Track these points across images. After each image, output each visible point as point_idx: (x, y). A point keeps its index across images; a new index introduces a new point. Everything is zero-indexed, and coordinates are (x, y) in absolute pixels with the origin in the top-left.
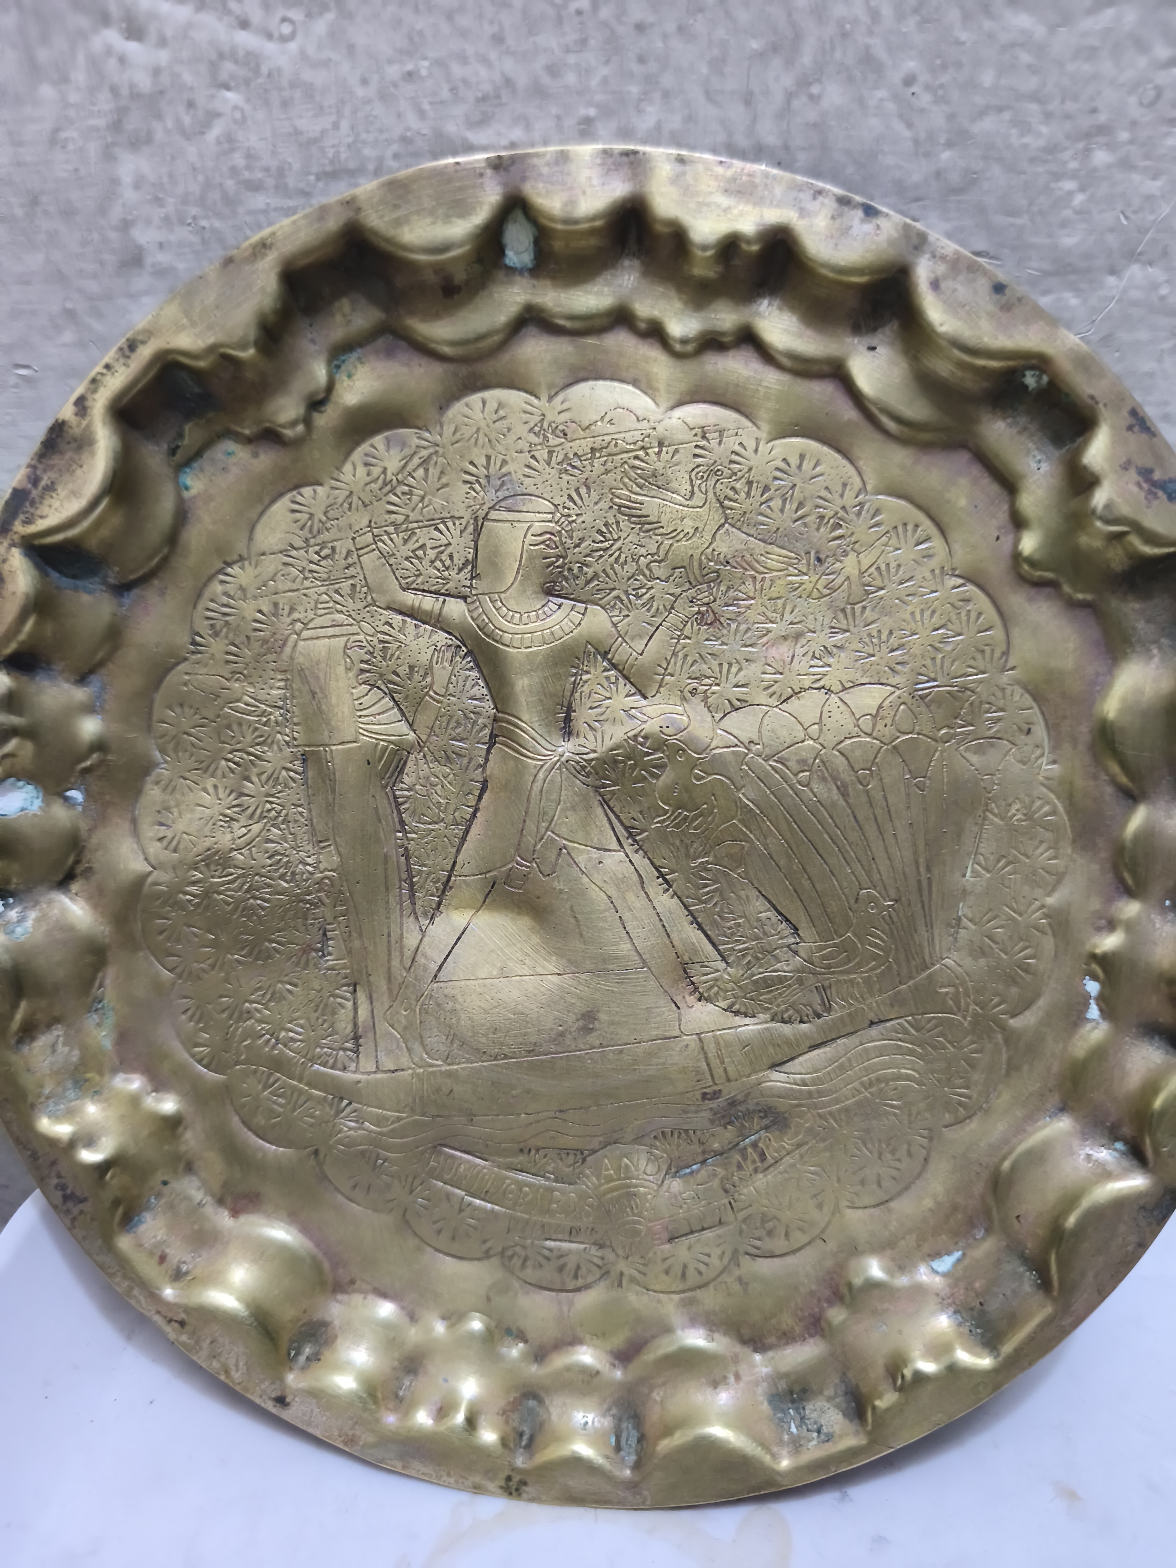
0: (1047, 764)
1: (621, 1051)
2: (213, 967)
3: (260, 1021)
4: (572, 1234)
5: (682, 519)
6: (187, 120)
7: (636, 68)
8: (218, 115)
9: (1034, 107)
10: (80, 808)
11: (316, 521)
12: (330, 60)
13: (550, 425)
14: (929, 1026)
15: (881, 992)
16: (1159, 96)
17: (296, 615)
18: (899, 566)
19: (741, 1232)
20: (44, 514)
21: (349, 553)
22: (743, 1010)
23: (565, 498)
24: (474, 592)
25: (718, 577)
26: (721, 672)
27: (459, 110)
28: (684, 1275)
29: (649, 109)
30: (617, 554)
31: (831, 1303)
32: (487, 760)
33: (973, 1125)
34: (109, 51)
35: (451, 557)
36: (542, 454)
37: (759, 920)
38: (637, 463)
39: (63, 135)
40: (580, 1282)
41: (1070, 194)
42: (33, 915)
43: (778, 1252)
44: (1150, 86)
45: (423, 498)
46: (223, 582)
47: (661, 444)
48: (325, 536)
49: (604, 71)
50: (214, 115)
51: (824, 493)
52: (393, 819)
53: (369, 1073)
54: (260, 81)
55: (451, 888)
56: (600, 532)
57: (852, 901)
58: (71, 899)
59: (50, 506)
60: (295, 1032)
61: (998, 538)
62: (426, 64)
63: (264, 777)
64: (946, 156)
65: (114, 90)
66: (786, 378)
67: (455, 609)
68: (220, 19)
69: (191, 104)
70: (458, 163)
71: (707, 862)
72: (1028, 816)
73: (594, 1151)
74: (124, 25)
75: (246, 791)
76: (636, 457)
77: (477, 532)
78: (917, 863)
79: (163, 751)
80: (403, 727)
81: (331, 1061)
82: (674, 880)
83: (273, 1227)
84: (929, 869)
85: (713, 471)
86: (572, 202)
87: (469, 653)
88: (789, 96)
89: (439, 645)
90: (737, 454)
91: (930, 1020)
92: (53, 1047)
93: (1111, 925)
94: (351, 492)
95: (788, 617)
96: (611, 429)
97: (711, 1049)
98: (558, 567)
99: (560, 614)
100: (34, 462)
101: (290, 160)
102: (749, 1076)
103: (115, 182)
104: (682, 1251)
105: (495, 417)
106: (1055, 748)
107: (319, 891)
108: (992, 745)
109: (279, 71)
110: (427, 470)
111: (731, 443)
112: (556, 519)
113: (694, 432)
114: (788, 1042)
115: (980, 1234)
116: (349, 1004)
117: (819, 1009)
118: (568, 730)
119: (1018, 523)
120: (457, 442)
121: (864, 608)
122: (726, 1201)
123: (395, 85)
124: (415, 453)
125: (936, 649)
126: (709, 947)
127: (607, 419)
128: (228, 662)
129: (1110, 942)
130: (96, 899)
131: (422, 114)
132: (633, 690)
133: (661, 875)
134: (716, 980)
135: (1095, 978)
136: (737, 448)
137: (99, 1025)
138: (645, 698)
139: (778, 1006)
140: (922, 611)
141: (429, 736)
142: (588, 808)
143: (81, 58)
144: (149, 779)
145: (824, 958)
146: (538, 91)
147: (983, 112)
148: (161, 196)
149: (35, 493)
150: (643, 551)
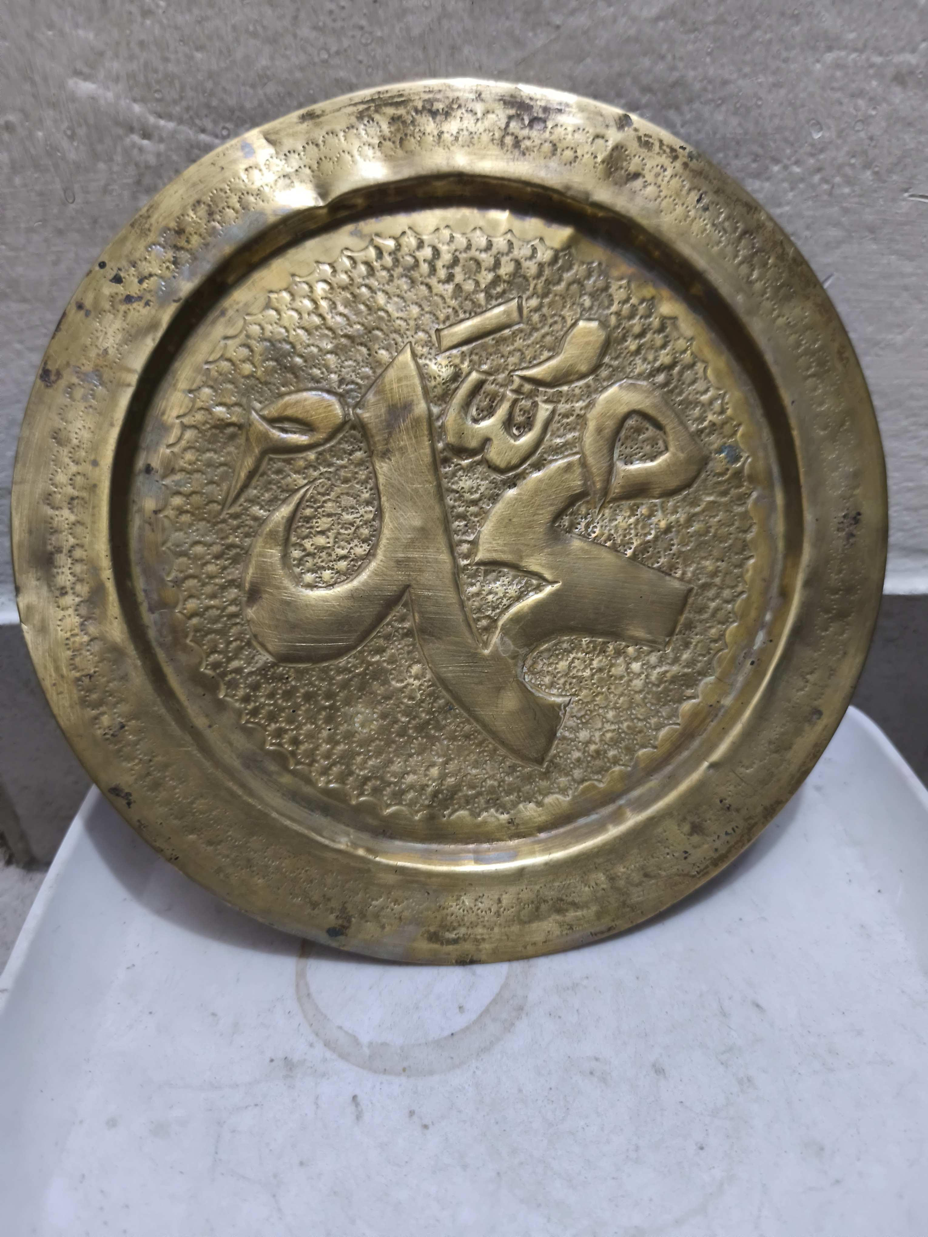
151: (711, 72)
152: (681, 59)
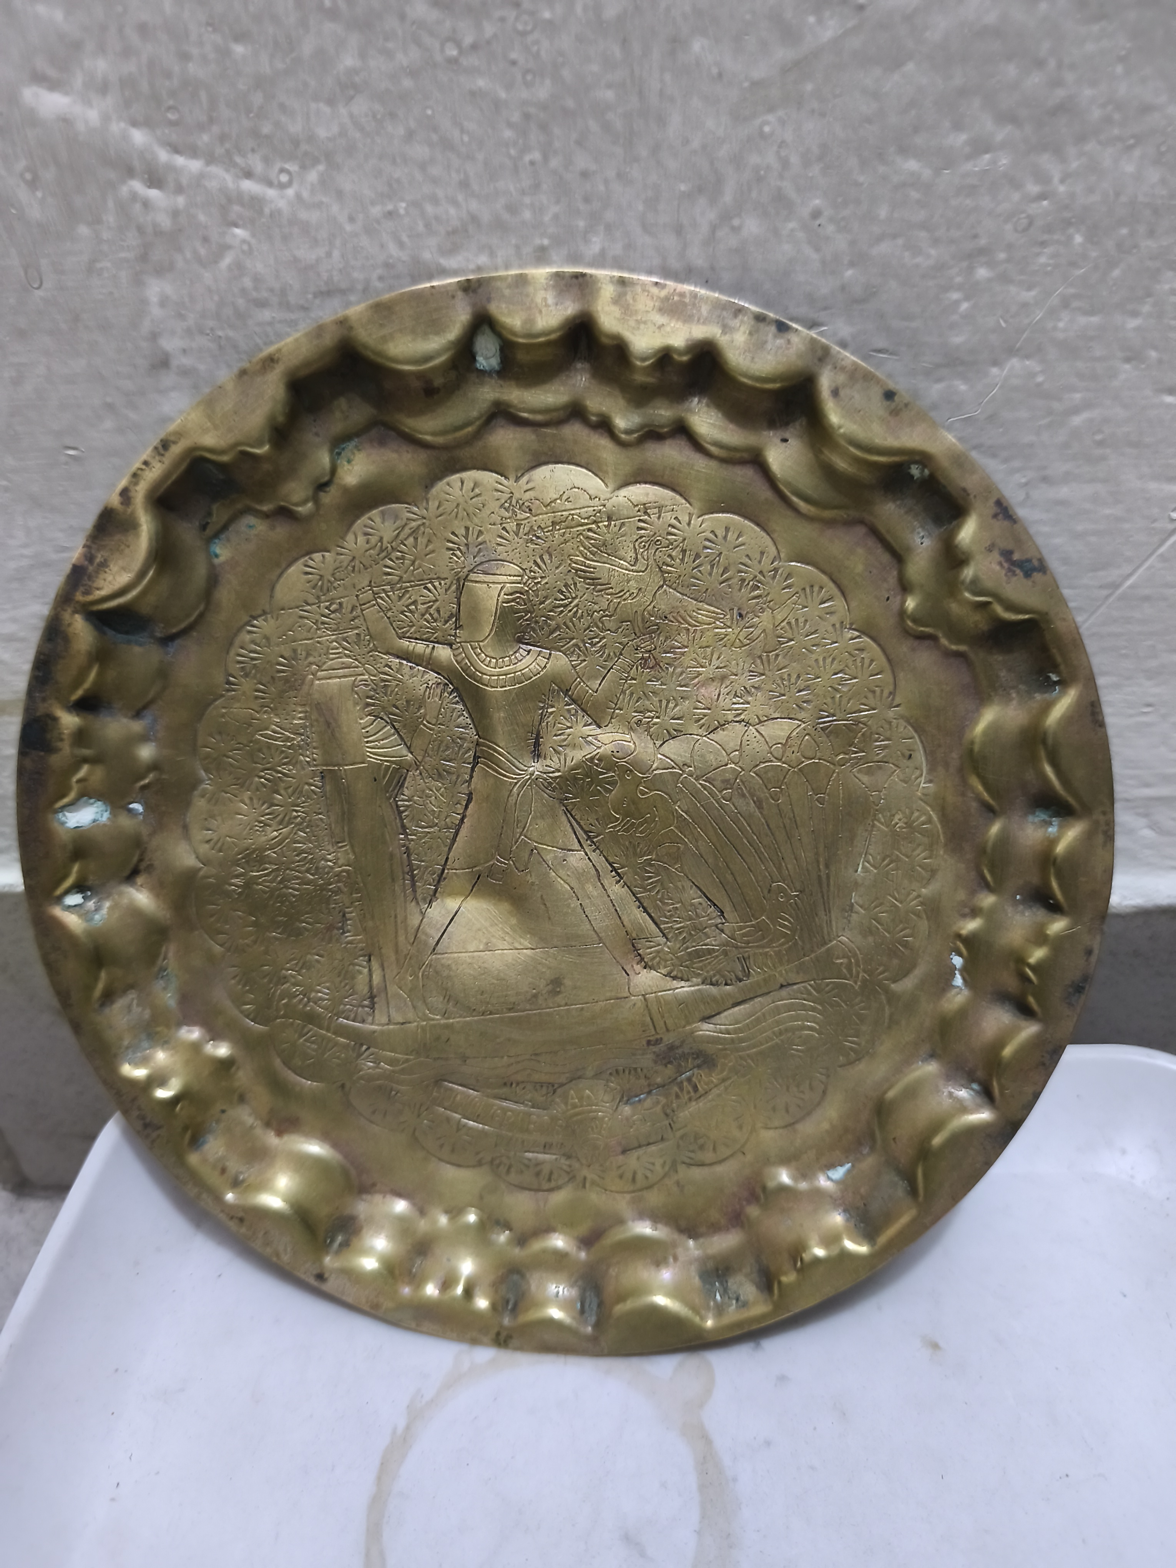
0: (924, 783)
1: (582, 1009)
2: (255, 942)
3: (295, 985)
4: (546, 1148)
5: (628, 581)
6: (203, 252)
7: (582, 206)
8: (228, 247)
9: (923, 234)
10: (141, 817)
11: (326, 581)
12: (322, 203)
13: (517, 502)
14: (827, 989)
15: (789, 962)
16: (1030, 224)
17: (311, 659)
18: (806, 621)
19: (678, 1146)
20: (101, 586)
21: (353, 608)
22: (679, 975)
23: (531, 564)
24: (458, 640)
25: (659, 629)
26: (661, 707)
27: (433, 242)
28: (634, 1180)
29: (594, 239)
30: (575, 609)
31: (749, 1202)
32: (471, 777)
33: (861, 1066)
34: (134, 197)
35: (438, 611)
36: (512, 526)
37: (692, 905)
38: (591, 534)
39: (99, 265)
40: (553, 1184)
41: (957, 303)
42: (107, 904)
43: (708, 1162)
44: (1023, 215)
45: (413, 564)
46: (250, 632)
47: (610, 519)
48: (333, 593)
49: (555, 209)
50: (225, 248)
51: (746, 560)
52: (396, 824)
53: (383, 1025)
54: (263, 220)
55: (445, 879)
56: (562, 592)
57: (766, 892)
58: (137, 890)
59: (105, 580)
60: (323, 993)
61: (888, 599)
62: (404, 205)
63: (290, 790)
64: (849, 273)
65: (140, 229)
66: (713, 464)
67: (444, 653)
68: (227, 171)
69: (206, 240)
70: (433, 287)
71: (651, 860)
72: (909, 825)
73: (562, 1085)
74: (146, 176)
75: (276, 802)
76: (590, 530)
77: (460, 590)
78: (818, 862)
79: (207, 771)
80: (402, 749)
81: (352, 1016)
82: (625, 873)
83: (310, 1144)
84: (827, 866)
85: (653, 542)
86: (530, 321)
87: (456, 689)
88: (714, 229)
89: (430, 683)
90: (673, 527)
91: (828, 984)
92: (129, 1008)
93: (975, 912)
94: (354, 558)
95: (715, 663)
96: (568, 505)
97: (654, 1009)
98: (527, 620)
99: (528, 659)
100: (88, 543)
101: (291, 282)
102: (684, 1027)
103: (144, 302)
104: (633, 1161)
105: (472, 494)
106: (932, 769)
107: (338, 882)
108: (880, 768)
109: (279, 212)
110: (416, 539)
111: (668, 517)
112: (524, 580)
113: (637, 509)
114: (714, 999)
115: (866, 1151)
116: (366, 971)
117: (740, 974)
118: (537, 754)
119: (905, 587)
120: (440, 516)
121: (777, 656)
122: (667, 1122)
123: (378, 222)
124: (406, 524)
125: (836, 690)
126: (653, 926)
127: (564, 497)
128: (257, 697)
129: (971, 926)
130: (158, 889)
131: (401, 245)
132: (590, 721)
133: (614, 869)
134: (658, 952)
135: (960, 954)
136: (674, 522)
137: (165, 989)
138: (600, 727)
139: (708, 972)
140: (824, 659)
141: (424, 757)
142: (554, 817)
143: (110, 204)
144: (196, 793)
145: (744, 935)
146: (499, 226)
147: (880, 239)
148: (183, 312)
149: (91, 568)
150: (596, 607)
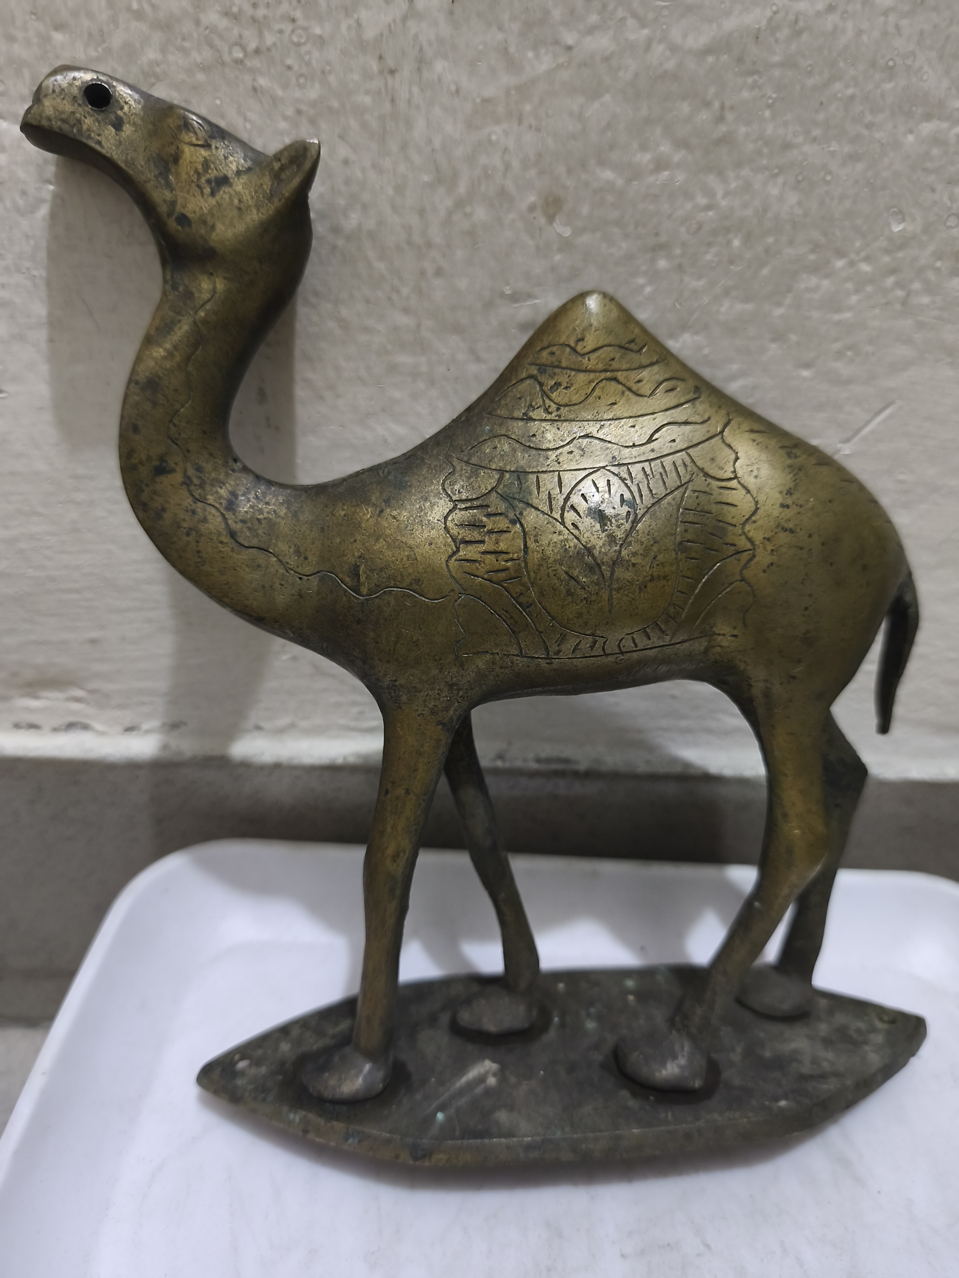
151: (770, 129)
152: (732, 108)
